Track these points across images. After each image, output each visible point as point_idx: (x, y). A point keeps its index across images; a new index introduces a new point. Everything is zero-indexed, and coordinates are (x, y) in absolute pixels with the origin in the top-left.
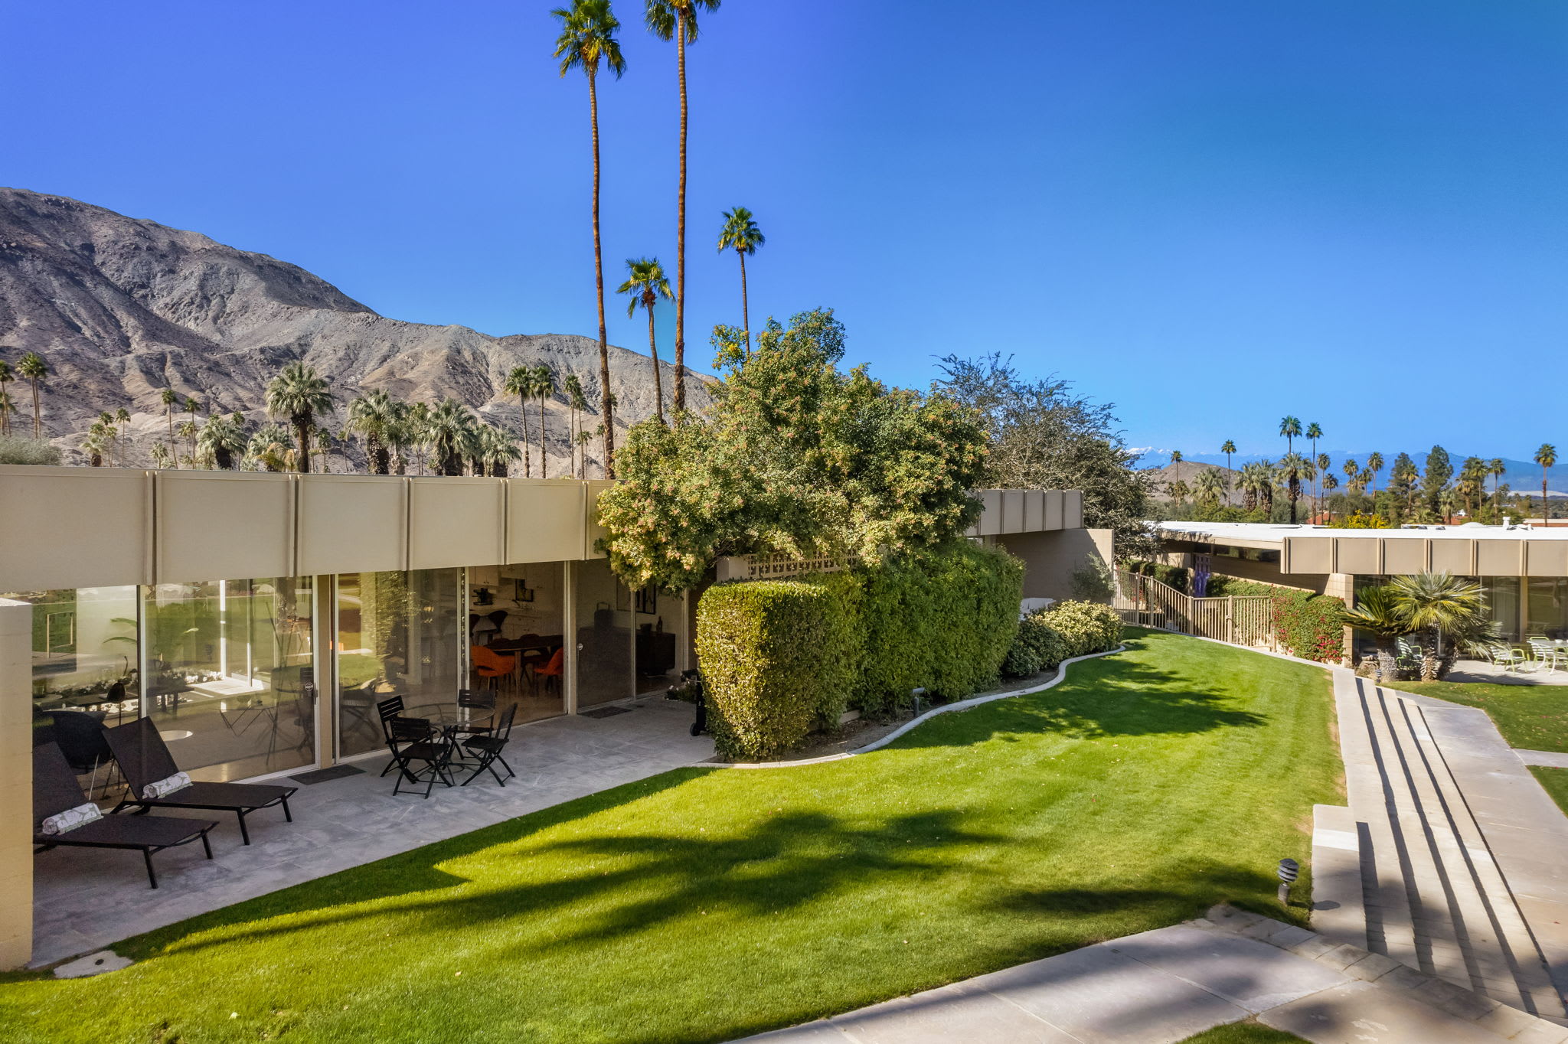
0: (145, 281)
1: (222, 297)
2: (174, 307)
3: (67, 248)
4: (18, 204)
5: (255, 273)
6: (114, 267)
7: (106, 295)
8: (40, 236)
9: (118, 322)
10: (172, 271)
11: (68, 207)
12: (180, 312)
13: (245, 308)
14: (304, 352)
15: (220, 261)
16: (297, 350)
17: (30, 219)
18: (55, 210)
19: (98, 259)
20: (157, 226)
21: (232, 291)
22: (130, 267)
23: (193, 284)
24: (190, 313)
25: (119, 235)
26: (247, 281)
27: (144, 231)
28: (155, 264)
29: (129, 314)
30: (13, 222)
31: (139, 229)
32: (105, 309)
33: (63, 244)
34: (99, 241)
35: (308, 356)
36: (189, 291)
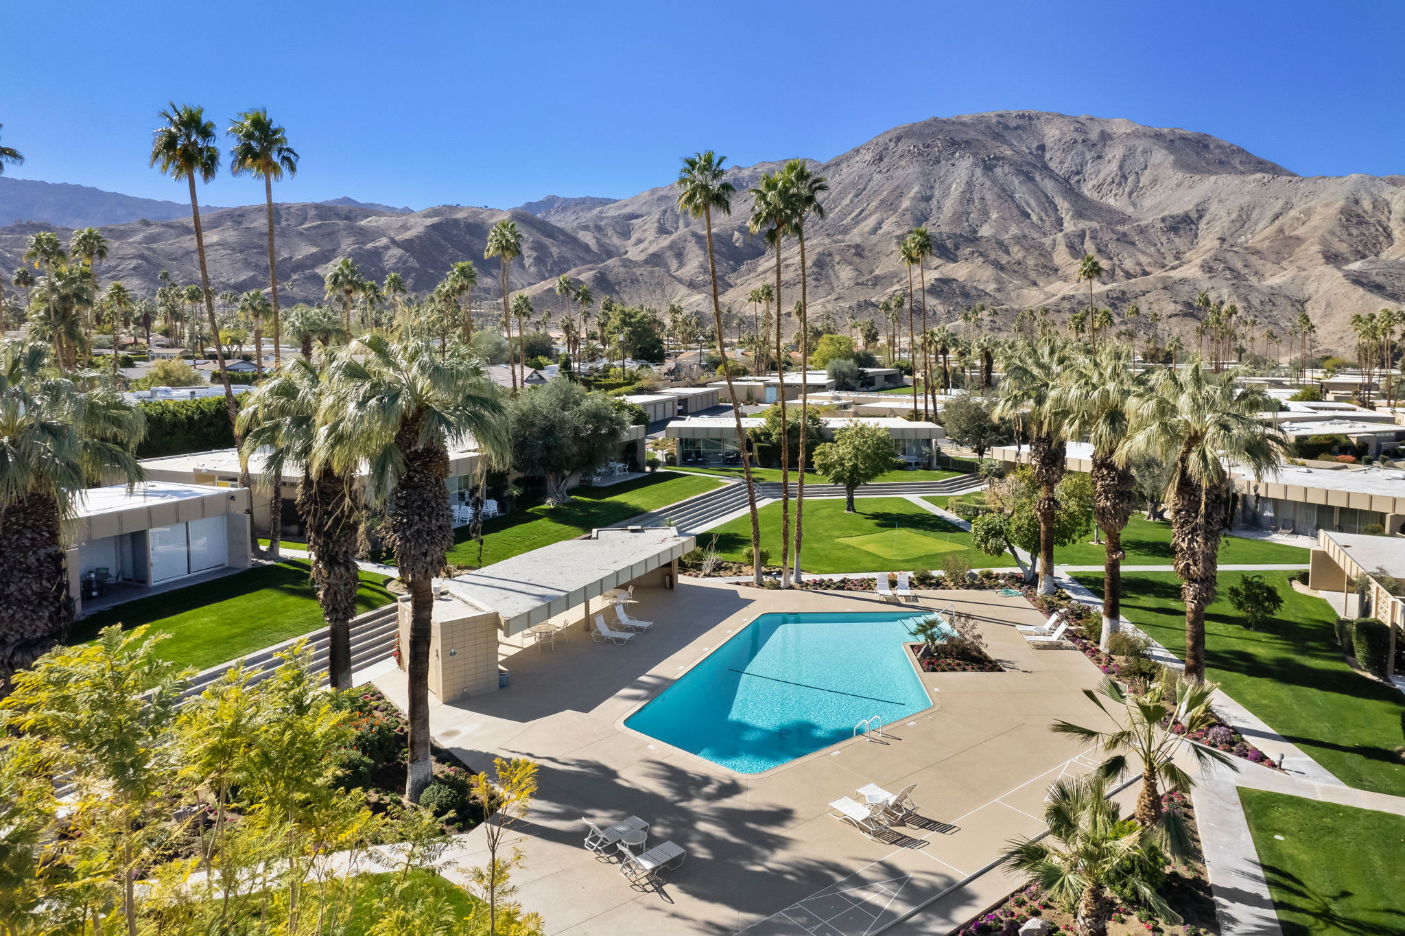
0: (1080, 168)
1: (1137, 173)
2: (1099, 188)
3: (1027, 152)
4: (999, 123)
5: (1166, 148)
6: (1058, 160)
7: (1048, 185)
8: (1011, 145)
9: (1056, 206)
10: (1100, 157)
11: (1030, 118)
12: (1104, 191)
13: (1154, 181)
14: (1200, 217)
15: (1136, 142)
16: (1194, 216)
17: (1005, 133)
18: (1021, 122)
19: (1048, 156)
21: (1146, 167)
22: (1069, 158)
23: (1114, 166)
24: (1111, 191)
25: (1063, 134)
26: (1160, 157)
27: (1081, 126)
28: (1087, 153)
29: (1065, 198)
30: (994, 138)
31: (1078, 125)
32: (1047, 197)
33: (1025, 149)
34: (1049, 142)
35: (1204, 220)
36: (1111, 172)
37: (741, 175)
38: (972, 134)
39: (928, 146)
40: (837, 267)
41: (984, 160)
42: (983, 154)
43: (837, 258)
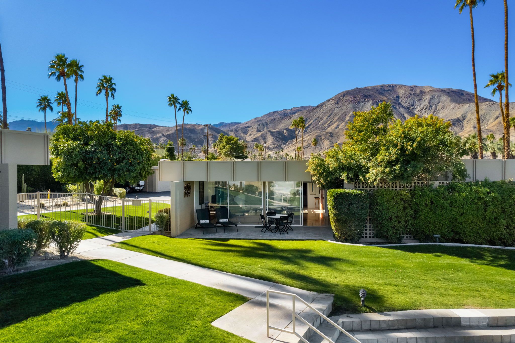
0: (413, 104)
1: (436, 105)
2: (421, 111)
3: (393, 98)
4: (381, 89)
5: (447, 95)
6: (404, 101)
7: (402, 110)
8: (386, 96)
9: (405, 117)
10: (420, 100)
11: (393, 86)
12: (423, 112)
13: (443, 107)
14: (464, 119)
15: (435, 93)
16: (461, 119)
17: (384, 92)
18: (389, 88)
19: (400, 100)
20: (416, 86)
21: (439, 102)
22: (409, 100)
23: (427, 103)
24: (426, 112)
25: (406, 92)
26: (445, 98)
27: (412, 88)
28: (416, 98)
29: (408, 115)
30: (380, 94)
31: (411, 88)
32: (402, 114)
33: (391, 98)
34: (400, 95)
35: (466, 121)
36: (426, 105)
37: (286, 112)
38: (371, 93)
39: (355, 97)
40: (323, 141)
41: (376, 102)
42: (376, 100)
43: (323, 138)
